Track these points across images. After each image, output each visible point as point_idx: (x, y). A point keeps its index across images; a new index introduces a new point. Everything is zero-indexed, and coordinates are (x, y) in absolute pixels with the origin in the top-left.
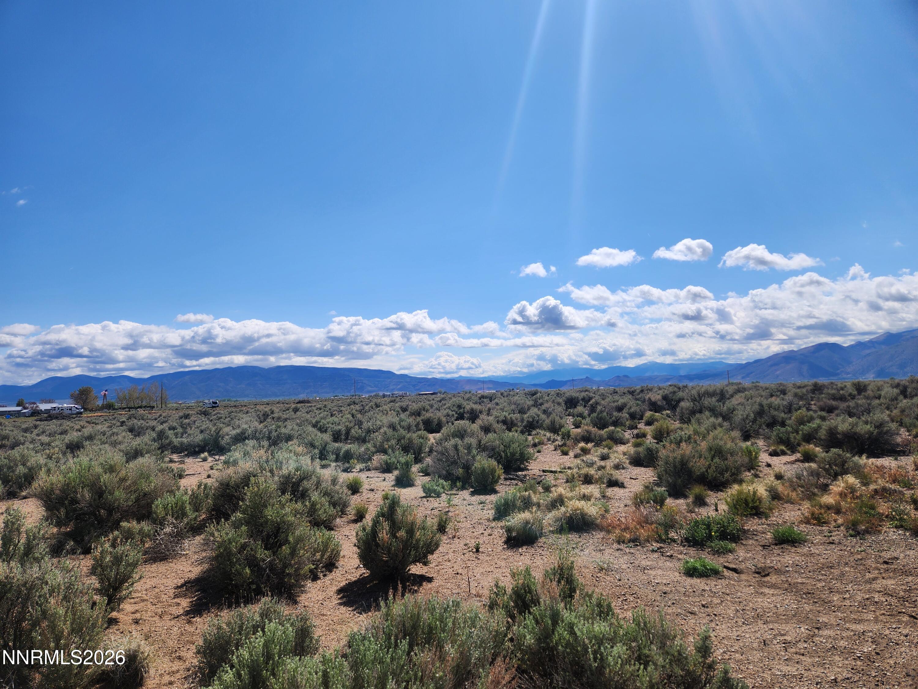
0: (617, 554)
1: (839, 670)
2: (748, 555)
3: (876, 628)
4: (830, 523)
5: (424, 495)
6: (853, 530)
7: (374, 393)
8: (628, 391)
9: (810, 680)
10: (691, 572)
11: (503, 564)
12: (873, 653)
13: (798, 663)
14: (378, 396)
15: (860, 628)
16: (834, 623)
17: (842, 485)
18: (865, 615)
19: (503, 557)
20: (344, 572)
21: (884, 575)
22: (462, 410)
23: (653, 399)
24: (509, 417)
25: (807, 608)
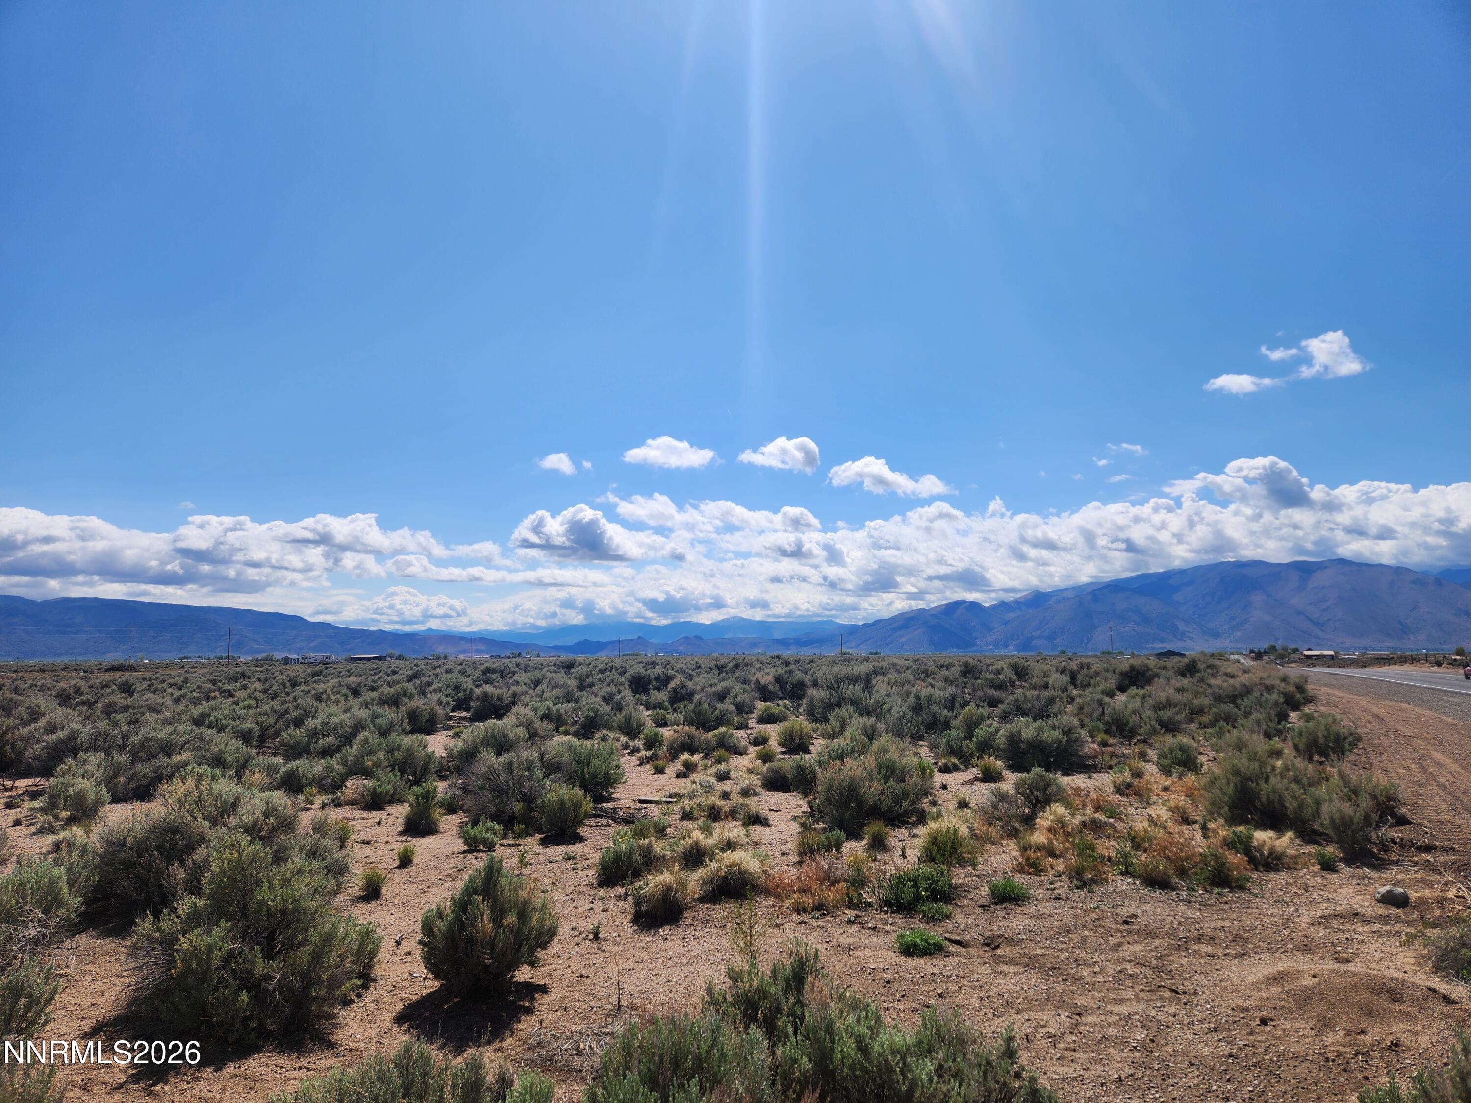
0: (802, 928)
1: (1120, 1065)
2: (970, 921)
3: (1140, 1008)
4: (1047, 871)
5: (466, 847)
6: (1077, 879)
7: (264, 655)
8: (716, 666)
9: (1092, 1081)
10: (909, 950)
11: (644, 955)
12: (1148, 1041)
13: (1072, 1061)
14: (271, 660)
15: (1123, 1009)
16: (1095, 1006)
17: (1051, 817)
18: (1124, 993)
19: (638, 944)
20: (391, 988)
21: (1128, 939)
22: (461, 694)
23: (762, 682)
24: (554, 709)
25: (1059, 988)
